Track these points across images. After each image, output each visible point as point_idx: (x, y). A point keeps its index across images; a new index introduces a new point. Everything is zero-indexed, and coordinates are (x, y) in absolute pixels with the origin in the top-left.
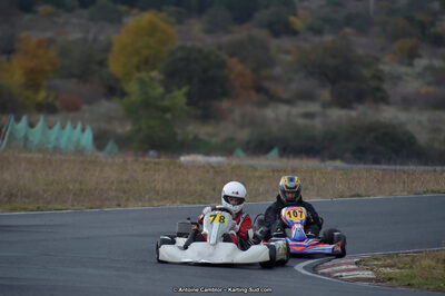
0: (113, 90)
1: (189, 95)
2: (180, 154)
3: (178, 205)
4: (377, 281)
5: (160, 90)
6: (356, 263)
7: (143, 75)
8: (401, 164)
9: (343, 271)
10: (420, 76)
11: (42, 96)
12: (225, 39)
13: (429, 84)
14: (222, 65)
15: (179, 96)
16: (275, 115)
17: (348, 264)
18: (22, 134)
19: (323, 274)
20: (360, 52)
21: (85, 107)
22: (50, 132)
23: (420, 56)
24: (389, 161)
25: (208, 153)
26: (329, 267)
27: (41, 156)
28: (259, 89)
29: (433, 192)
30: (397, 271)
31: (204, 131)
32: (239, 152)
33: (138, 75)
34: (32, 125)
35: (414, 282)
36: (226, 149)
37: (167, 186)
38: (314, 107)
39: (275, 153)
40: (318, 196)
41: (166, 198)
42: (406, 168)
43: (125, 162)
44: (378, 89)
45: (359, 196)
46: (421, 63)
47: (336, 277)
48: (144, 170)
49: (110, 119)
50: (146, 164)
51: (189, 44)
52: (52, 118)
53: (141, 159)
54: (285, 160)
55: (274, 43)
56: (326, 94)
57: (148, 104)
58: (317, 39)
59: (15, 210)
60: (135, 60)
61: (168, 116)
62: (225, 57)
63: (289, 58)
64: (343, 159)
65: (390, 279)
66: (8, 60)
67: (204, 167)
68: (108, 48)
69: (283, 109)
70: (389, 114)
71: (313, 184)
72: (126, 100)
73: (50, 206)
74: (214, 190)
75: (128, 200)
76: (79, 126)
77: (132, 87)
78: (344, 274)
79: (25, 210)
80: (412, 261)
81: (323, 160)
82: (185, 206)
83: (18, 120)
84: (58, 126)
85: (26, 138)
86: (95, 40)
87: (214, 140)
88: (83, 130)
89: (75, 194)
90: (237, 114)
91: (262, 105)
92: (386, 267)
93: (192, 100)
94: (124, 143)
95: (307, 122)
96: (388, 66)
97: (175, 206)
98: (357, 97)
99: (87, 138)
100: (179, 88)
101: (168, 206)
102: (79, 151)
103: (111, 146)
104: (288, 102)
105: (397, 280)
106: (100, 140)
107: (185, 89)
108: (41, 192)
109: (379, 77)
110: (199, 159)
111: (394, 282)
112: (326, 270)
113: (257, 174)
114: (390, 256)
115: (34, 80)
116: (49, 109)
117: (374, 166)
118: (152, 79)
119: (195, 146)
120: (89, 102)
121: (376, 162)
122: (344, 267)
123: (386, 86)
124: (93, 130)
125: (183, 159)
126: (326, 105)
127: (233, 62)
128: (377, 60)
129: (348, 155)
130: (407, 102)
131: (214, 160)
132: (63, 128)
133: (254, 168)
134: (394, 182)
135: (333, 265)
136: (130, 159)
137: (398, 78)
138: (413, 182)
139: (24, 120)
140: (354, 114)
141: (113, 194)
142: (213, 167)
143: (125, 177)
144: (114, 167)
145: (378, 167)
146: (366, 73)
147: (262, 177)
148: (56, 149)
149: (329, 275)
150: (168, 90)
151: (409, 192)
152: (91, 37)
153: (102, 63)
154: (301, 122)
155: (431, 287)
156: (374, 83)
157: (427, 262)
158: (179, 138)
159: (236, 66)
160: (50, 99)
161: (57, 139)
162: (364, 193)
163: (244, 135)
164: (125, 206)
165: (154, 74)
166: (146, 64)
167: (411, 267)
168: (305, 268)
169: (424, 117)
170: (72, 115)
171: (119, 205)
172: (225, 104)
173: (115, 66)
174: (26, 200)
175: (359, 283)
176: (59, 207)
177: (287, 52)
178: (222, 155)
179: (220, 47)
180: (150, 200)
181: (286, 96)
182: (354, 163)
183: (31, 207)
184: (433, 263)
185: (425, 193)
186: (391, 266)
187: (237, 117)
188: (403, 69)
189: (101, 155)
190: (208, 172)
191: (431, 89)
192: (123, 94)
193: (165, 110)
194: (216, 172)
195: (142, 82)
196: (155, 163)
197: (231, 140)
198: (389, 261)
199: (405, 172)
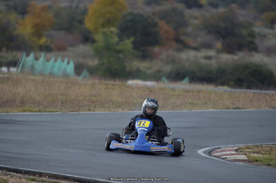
0: (87, 39)
1: (134, 43)
2: (128, 79)
3: (126, 111)
4: (249, 161)
5: (116, 39)
6: (236, 150)
7: (106, 30)
8: (266, 89)
9: (227, 155)
11: (43, 41)
12: (158, 9)
14: (155, 25)
15: (128, 43)
17: (231, 150)
18: (30, 64)
19: (215, 156)
20: (241, 19)
21: (70, 49)
22: (48, 63)
24: (257, 88)
25: (145, 79)
26: (218, 152)
27: (42, 78)
28: (178, 41)
30: (261, 156)
31: (143, 65)
32: (165, 79)
33: (102, 30)
34: (37, 59)
35: (271, 163)
36: (156, 77)
37: (119, 99)
38: (211, 53)
39: (186, 80)
40: (213, 107)
41: (118, 107)
42: (268, 92)
43: (94, 83)
44: (252, 43)
45: (238, 108)
47: (223, 159)
48: (106, 89)
49: (85, 57)
50: (107, 84)
51: (135, 12)
52: (49, 55)
53: (103, 82)
54: (192, 85)
55: (188, 12)
56: (219, 45)
57: (108, 48)
58: (214, 11)
59: (25, 111)
60: (101, 20)
61: (121, 55)
62: (157, 20)
63: (196, 22)
64: (229, 85)
65: (257, 161)
66: (23, 18)
67: (142, 88)
68: (85, 12)
69: (192, 54)
70: (258, 58)
71: (210, 100)
72: (95, 45)
73: (47, 109)
75: (95, 107)
76: (66, 60)
77: (99, 37)
78: (228, 157)
79: (31, 111)
80: (271, 149)
81: (217, 86)
82: (131, 112)
83: (28, 55)
84: (52, 60)
85: (32, 67)
86: (77, 7)
87: (149, 72)
88: (68, 63)
89: (62, 103)
90: (164, 55)
91: (179, 50)
92: (254, 153)
93: (136, 46)
94: (93, 72)
95: (207, 62)
96: (258, 29)
97: (124, 111)
98: (240, 47)
99: (70, 68)
100: (128, 38)
101: (120, 111)
102: (66, 76)
103: (85, 73)
104: (196, 49)
105: (261, 161)
106: (78, 69)
107: (132, 39)
108: (42, 101)
109: (252, 35)
110: (139, 82)
111: (259, 162)
112: (217, 154)
113: (176, 93)
114: (257, 146)
115: (38, 31)
116: (47, 49)
117: (248, 90)
118: (111, 32)
120: (72, 46)
121: (249, 87)
122: (228, 152)
123: (256, 41)
124: (74, 63)
125: (130, 82)
126: (219, 52)
127: (162, 23)
128: (251, 24)
129: (232, 83)
130: (269, 51)
131: (149, 83)
132: (56, 61)
133: (173, 90)
134: (260, 100)
135: (222, 151)
136: (97, 82)
137: (264, 36)
138: (272, 101)
139: (32, 55)
140: (236, 57)
141: (86, 103)
142: (148, 88)
143: (93, 93)
144: (87, 86)
145: (250, 91)
146: (244, 32)
147: (178, 95)
148: (51, 74)
149: (219, 157)
150: (121, 40)
151: (270, 107)
152: (74, 5)
153: (81, 22)
154: (203, 61)
156: (249, 39)
158: (128, 69)
159: (164, 27)
160: (48, 43)
161: (52, 68)
162: (241, 107)
163: (168, 68)
164: (94, 111)
165: (113, 29)
166: (108, 23)
167: (270, 154)
168: (204, 152)
170: (61, 53)
171: (90, 110)
172: (156, 49)
173: (89, 24)
174: (32, 105)
175: (237, 163)
176: (53, 110)
177: (196, 18)
178: (154, 81)
179: (154, 14)
180: (109, 108)
181: (194, 45)
182: (236, 88)
183: (35, 110)
186: (257, 153)
187: (164, 57)
188: (267, 31)
189: (80, 78)
190: (145, 91)
192: (94, 41)
193: (119, 52)
194: (150, 91)
195: (105, 34)
196: (113, 85)
197: (160, 71)
198: (256, 149)
199: (267, 94)
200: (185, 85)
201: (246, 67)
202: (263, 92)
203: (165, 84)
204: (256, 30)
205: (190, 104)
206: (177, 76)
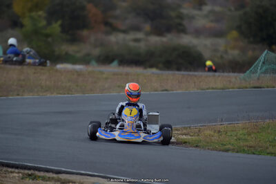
0: (16, 23)
1: (62, 26)
2: (57, 63)
3: (55, 95)
4: (177, 143)
5: (44, 23)
7: (33, 14)
8: (195, 71)
10: (206, 16)
13: (212, 21)
14: (83, 8)
15: (56, 27)
16: (116, 39)
23: (205, 4)
24: (186, 69)
25: (74, 63)
28: (107, 24)
29: (213, 88)
30: (190, 137)
31: (72, 49)
32: (94, 63)
35: (200, 144)
36: (85, 60)
37: (48, 83)
38: (140, 35)
39: (115, 63)
41: (47, 91)
42: (196, 73)
44: (180, 24)
45: (166, 90)
46: (207, 8)
48: (35, 73)
50: (36, 69)
54: (121, 68)
56: (147, 27)
57: (36, 32)
60: (29, 5)
61: (50, 39)
62: (85, 3)
63: (125, 4)
64: (157, 67)
65: (185, 143)
67: (71, 71)
69: (121, 36)
70: (186, 40)
71: (139, 83)
72: (23, 29)
74: (77, 86)
75: (24, 91)
77: (27, 22)
80: (199, 131)
81: (145, 68)
82: (59, 95)
87: (78, 55)
90: (92, 39)
91: (108, 33)
92: (182, 135)
93: (64, 29)
95: (136, 44)
96: (187, 10)
97: (53, 95)
98: (169, 29)
100: (56, 22)
101: (48, 95)
104: (124, 32)
105: (189, 143)
107: (59, 22)
109: (180, 17)
110: (69, 66)
113: (104, 76)
114: (184, 128)
117: (177, 72)
118: (40, 16)
121: (178, 69)
123: (185, 23)
125: (59, 66)
126: (148, 34)
127: (90, 6)
128: (179, 6)
129: (161, 65)
130: (198, 33)
131: (78, 67)
133: (102, 73)
134: (189, 82)
137: (192, 18)
138: (200, 82)
140: (164, 39)
141: (15, 87)
142: (77, 72)
143: (22, 78)
145: (179, 72)
146: (173, 14)
147: (106, 79)
150: (49, 23)
151: (198, 89)
153: (9, 6)
154: (132, 44)
155: (211, 148)
156: (178, 21)
157: (208, 132)
158: (57, 53)
159: (92, 10)
162: (170, 89)
163: (96, 52)
164: (22, 95)
165: (40, 13)
166: (37, 7)
167: (198, 135)
169: (208, 42)
171: (18, 95)
172: (85, 33)
173: (17, 8)
178: (83, 64)
180: (37, 92)
181: (123, 28)
182: (164, 70)
184: (212, 133)
185: (207, 89)
186: (186, 135)
188: (195, 12)
190: (73, 74)
191: (213, 25)
192: (22, 26)
193: (47, 36)
194: (78, 75)
195: (32, 19)
197: (88, 55)
198: (185, 131)
199: (196, 76)
200: (114, 68)
201: (175, 49)
202: (191, 73)
203: (94, 67)
204: (185, 11)
205: (119, 87)
206: (106, 59)
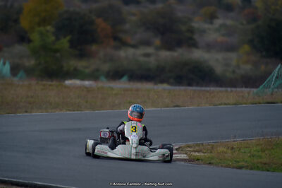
0: (23, 38)
1: (71, 42)
2: (65, 79)
3: (64, 112)
4: (190, 160)
5: (53, 38)
6: (176, 149)
7: (42, 29)
8: (206, 86)
10: (217, 30)
12: (94, 6)
13: (223, 35)
14: (92, 23)
15: (65, 43)
16: (126, 55)
20: (180, 14)
21: (5, 49)
23: (217, 18)
24: (198, 84)
25: (83, 79)
28: (116, 38)
29: (225, 104)
30: (202, 154)
31: (81, 64)
32: (103, 78)
33: (38, 29)
35: (212, 161)
36: (94, 76)
37: (57, 99)
38: (150, 50)
39: (125, 78)
40: (153, 106)
41: (56, 108)
42: (208, 89)
43: (30, 84)
44: (191, 39)
45: (178, 106)
46: (218, 22)
48: (43, 89)
49: (21, 57)
50: (44, 85)
51: (72, 9)
53: (40, 83)
54: (132, 83)
55: (125, 9)
56: (157, 42)
57: (45, 47)
58: (152, 7)
60: (37, 19)
61: (58, 55)
62: (94, 18)
63: (134, 18)
64: (168, 83)
65: (198, 160)
67: (80, 87)
68: (20, 11)
69: (131, 51)
70: (198, 55)
71: (149, 99)
72: (31, 44)
74: (87, 102)
75: (32, 108)
76: (2, 61)
77: (35, 36)
80: (212, 148)
81: (156, 84)
82: (69, 112)
86: (12, 6)
87: (87, 71)
88: (4, 64)
90: (101, 54)
91: (117, 48)
92: (195, 152)
93: (73, 44)
94: (29, 72)
95: (146, 59)
96: (197, 24)
97: (62, 113)
98: (179, 44)
99: (7, 68)
100: (65, 37)
101: (57, 112)
102: (2, 77)
103: (21, 73)
104: (134, 46)
105: (202, 160)
106: (15, 70)
107: (68, 38)
109: (191, 31)
110: (78, 82)
111: (200, 161)
113: (114, 92)
114: (198, 145)
117: (188, 88)
118: (47, 31)
119: (75, 74)
120: (8, 46)
121: (190, 85)
123: (196, 37)
124: (10, 63)
125: (68, 82)
126: (158, 49)
127: (99, 21)
128: (190, 20)
129: (172, 81)
130: (209, 47)
131: (87, 83)
133: (112, 89)
134: (201, 98)
136: (33, 82)
137: (203, 32)
138: (212, 98)
140: (175, 54)
141: (22, 104)
142: (86, 88)
143: (30, 94)
144: (24, 87)
145: (191, 88)
146: (184, 28)
147: (117, 94)
150: (58, 39)
151: (210, 105)
152: (9, 4)
153: (17, 21)
154: (142, 59)
155: (224, 165)
156: (188, 35)
157: (221, 149)
158: (65, 69)
159: (101, 25)
162: (181, 105)
163: (106, 67)
164: (31, 112)
165: (49, 28)
166: (44, 22)
167: (211, 152)
169: (220, 56)
171: (26, 112)
172: (94, 47)
173: (25, 23)
175: (178, 162)
177: (134, 15)
178: (92, 80)
179: (91, 12)
180: (46, 109)
181: (133, 42)
182: (175, 85)
184: (225, 150)
185: (221, 104)
186: (198, 152)
188: (206, 26)
189: (16, 80)
190: (83, 91)
191: (224, 39)
192: (30, 41)
193: (57, 51)
194: (88, 91)
195: (41, 34)
196: (50, 85)
197: (97, 70)
198: (197, 148)
199: (208, 91)
200: (123, 84)
201: (186, 64)
202: (203, 89)
203: (104, 83)
204: (195, 25)
206: (116, 75)
